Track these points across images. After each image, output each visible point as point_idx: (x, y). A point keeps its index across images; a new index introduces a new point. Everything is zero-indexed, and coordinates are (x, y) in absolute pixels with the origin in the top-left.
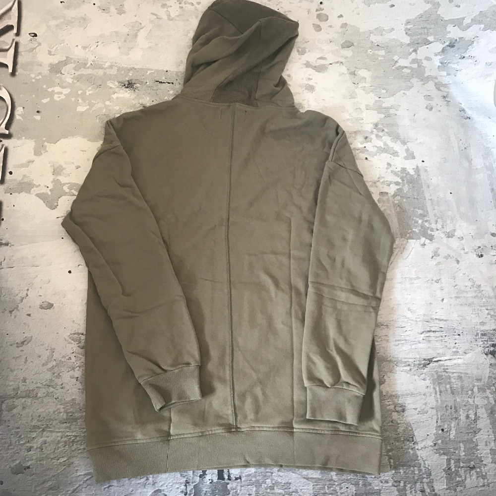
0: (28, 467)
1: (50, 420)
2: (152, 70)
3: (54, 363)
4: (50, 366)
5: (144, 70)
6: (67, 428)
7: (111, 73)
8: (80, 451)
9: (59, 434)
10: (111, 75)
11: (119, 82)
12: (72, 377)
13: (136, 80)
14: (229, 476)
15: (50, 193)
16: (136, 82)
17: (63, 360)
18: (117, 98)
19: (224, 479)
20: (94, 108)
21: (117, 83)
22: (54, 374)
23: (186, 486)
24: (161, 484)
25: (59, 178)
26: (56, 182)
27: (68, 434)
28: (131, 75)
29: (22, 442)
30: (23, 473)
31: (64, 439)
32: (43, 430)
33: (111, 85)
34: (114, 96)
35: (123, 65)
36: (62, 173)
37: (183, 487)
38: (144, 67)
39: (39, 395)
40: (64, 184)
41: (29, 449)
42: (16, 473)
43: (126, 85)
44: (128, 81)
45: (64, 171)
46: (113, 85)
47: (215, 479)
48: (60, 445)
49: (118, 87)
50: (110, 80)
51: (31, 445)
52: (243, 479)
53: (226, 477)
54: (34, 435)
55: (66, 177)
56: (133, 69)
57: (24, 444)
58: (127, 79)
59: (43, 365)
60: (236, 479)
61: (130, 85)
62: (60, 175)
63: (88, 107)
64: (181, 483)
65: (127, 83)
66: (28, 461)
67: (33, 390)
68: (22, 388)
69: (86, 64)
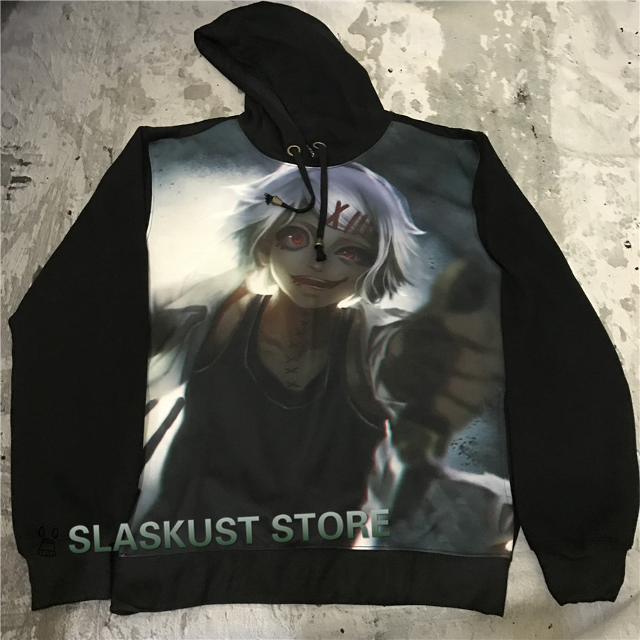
0: (68, 18)
1: (113, 34)
2: (550, 121)
3: (172, 35)
4: (169, 31)
5: (548, 111)
6: (102, 47)
7: (540, 72)
8: (75, 58)
9: (96, 41)
10: (537, 72)
11: (525, 85)
12: (154, 49)
13: (531, 104)
14: (14, 188)
15: (368, 24)
16: (528, 105)
17: (174, 42)
18: (502, 84)
19: (12, 182)
20: (485, 57)
21: (523, 82)
22: (161, 35)
23: (15, 146)
24: (23, 124)
25: (389, 30)
26: (383, 28)
27: (95, 48)
28: (538, 97)
29: (94, 12)
30: (63, 13)
31: (90, 46)
32: (103, 29)
33: (520, 75)
34: (504, 81)
35: (552, 86)
36: (395, 33)
37: (14, 144)
38: (552, 111)
39: (140, 24)
40: (380, 39)
41: (86, 19)
42: (64, 8)
43: (521, 94)
44: (528, 95)
45: (397, 35)
46: (522, 77)
47: (14, 174)
48: (85, 43)
49: (517, 84)
50: (528, 73)
51: (90, 20)
52: (6, 202)
53: (13, 185)
54: (100, 22)
55: (390, 38)
56: (548, 98)
57: (92, 15)
58: (531, 94)
59: (171, 27)
60: (8, 195)
61: (522, 97)
62: (392, 32)
63: (486, 49)
64: (18, 142)
65: (525, 94)
66: (75, 18)
67: (146, 20)
68: (149, 12)
69: (546, 46)
